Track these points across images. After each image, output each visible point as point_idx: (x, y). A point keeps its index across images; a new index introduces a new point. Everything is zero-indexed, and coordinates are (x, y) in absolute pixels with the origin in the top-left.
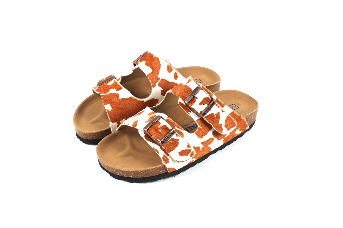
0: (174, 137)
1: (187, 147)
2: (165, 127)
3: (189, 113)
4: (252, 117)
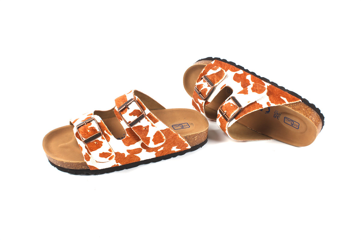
0: (100, 139)
1: (109, 150)
2: (94, 128)
3: (120, 121)
4: (195, 138)
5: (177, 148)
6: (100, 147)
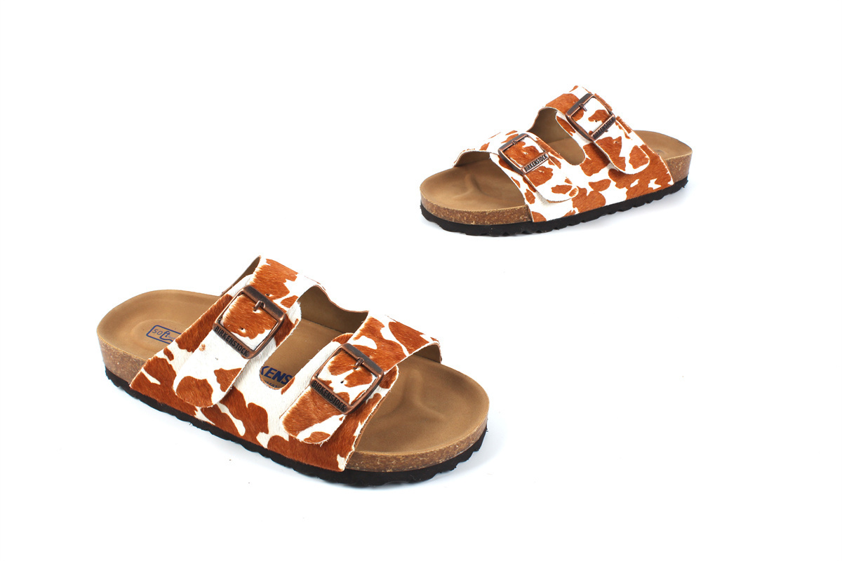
0: (546, 164)
3: (572, 135)
5: (656, 183)
6: (550, 178)
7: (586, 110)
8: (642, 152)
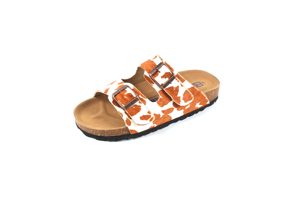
0: (137, 103)
1: (148, 113)
2: (130, 94)
3: (152, 85)
4: (213, 94)
5: (200, 104)
6: (139, 111)
7: (160, 72)
8: (189, 93)
